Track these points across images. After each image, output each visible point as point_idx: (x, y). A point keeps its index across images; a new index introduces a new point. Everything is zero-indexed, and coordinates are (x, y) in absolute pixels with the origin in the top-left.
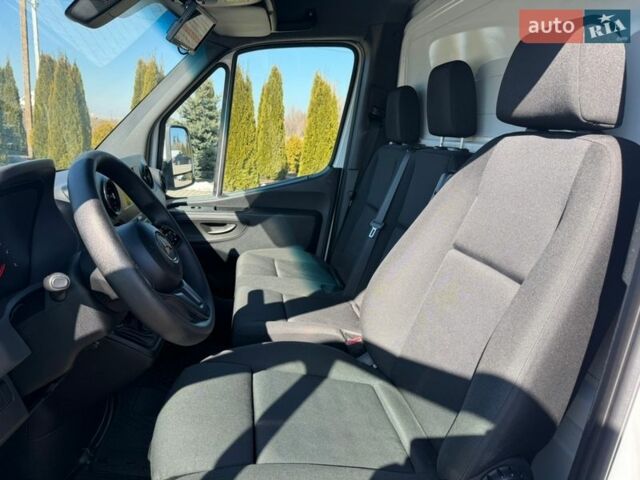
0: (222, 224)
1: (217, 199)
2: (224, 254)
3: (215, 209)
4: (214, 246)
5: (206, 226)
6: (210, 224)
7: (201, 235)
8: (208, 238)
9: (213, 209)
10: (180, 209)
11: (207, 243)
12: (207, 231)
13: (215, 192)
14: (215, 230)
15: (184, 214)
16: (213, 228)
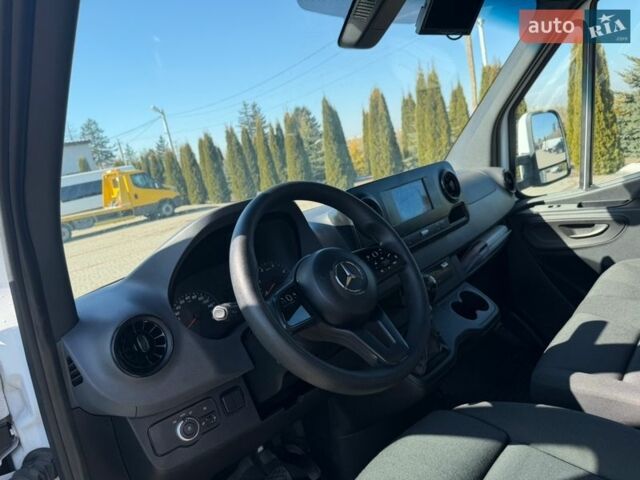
0: (589, 225)
1: (583, 192)
2: (595, 263)
3: (580, 205)
4: (579, 253)
5: (567, 229)
6: (571, 226)
7: (561, 240)
8: (571, 243)
9: (575, 206)
10: (535, 210)
11: (570, 250)
12: (569, 234)
13: (581, 184)
14: (579, 233)
15: (538, 215)
16: (576, 230)
